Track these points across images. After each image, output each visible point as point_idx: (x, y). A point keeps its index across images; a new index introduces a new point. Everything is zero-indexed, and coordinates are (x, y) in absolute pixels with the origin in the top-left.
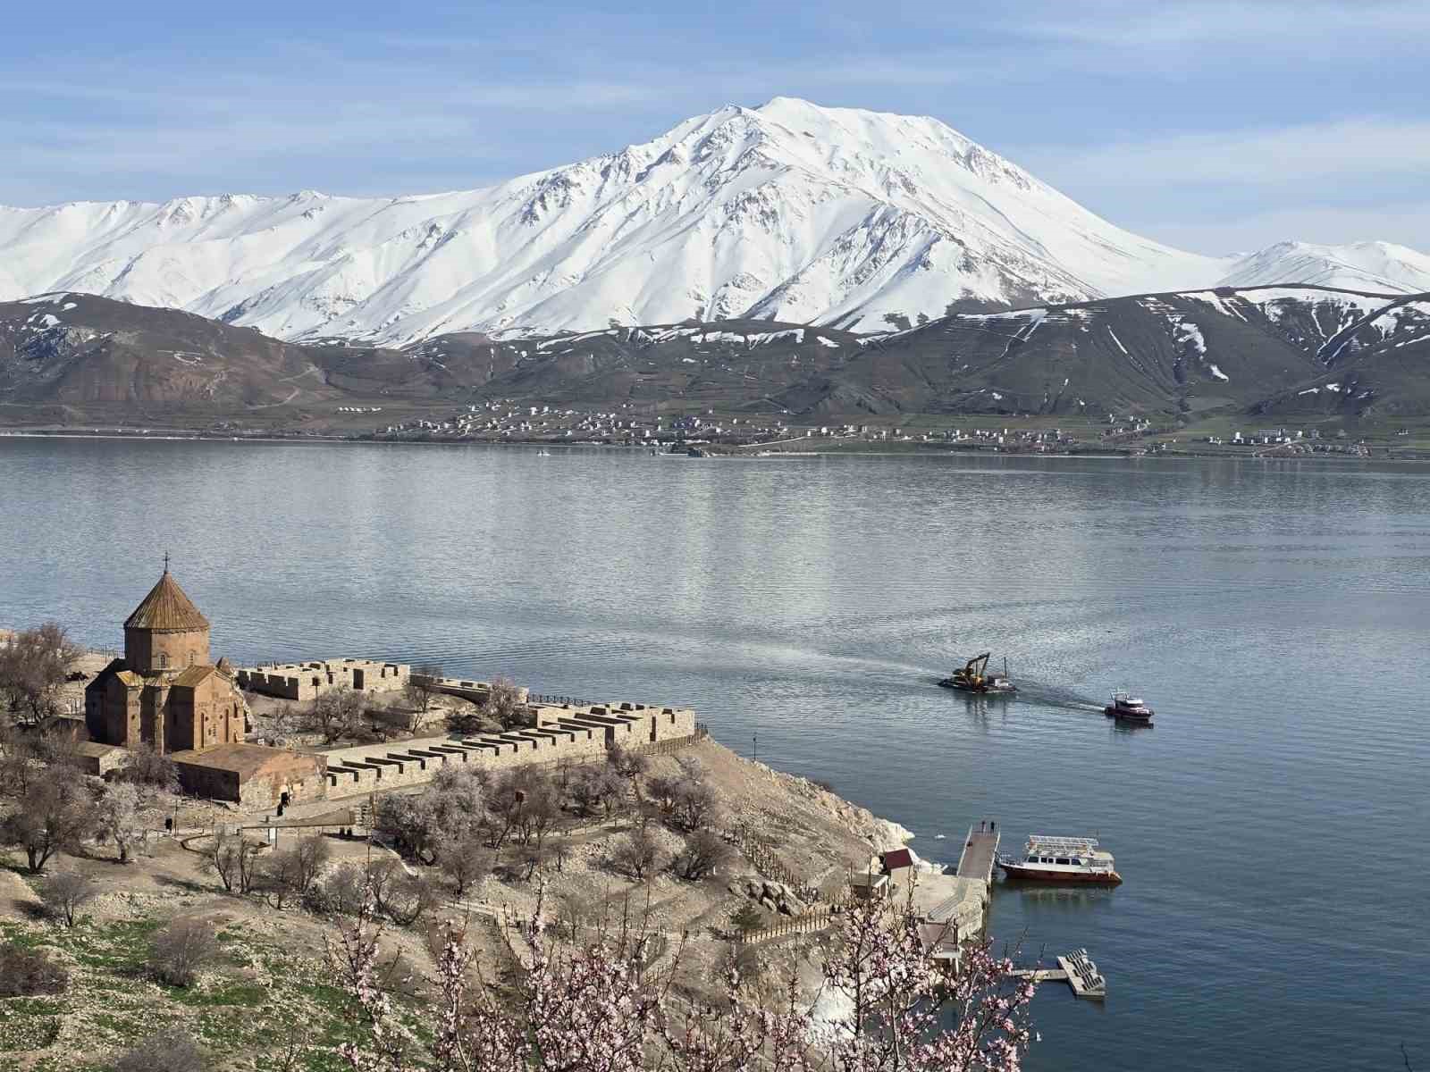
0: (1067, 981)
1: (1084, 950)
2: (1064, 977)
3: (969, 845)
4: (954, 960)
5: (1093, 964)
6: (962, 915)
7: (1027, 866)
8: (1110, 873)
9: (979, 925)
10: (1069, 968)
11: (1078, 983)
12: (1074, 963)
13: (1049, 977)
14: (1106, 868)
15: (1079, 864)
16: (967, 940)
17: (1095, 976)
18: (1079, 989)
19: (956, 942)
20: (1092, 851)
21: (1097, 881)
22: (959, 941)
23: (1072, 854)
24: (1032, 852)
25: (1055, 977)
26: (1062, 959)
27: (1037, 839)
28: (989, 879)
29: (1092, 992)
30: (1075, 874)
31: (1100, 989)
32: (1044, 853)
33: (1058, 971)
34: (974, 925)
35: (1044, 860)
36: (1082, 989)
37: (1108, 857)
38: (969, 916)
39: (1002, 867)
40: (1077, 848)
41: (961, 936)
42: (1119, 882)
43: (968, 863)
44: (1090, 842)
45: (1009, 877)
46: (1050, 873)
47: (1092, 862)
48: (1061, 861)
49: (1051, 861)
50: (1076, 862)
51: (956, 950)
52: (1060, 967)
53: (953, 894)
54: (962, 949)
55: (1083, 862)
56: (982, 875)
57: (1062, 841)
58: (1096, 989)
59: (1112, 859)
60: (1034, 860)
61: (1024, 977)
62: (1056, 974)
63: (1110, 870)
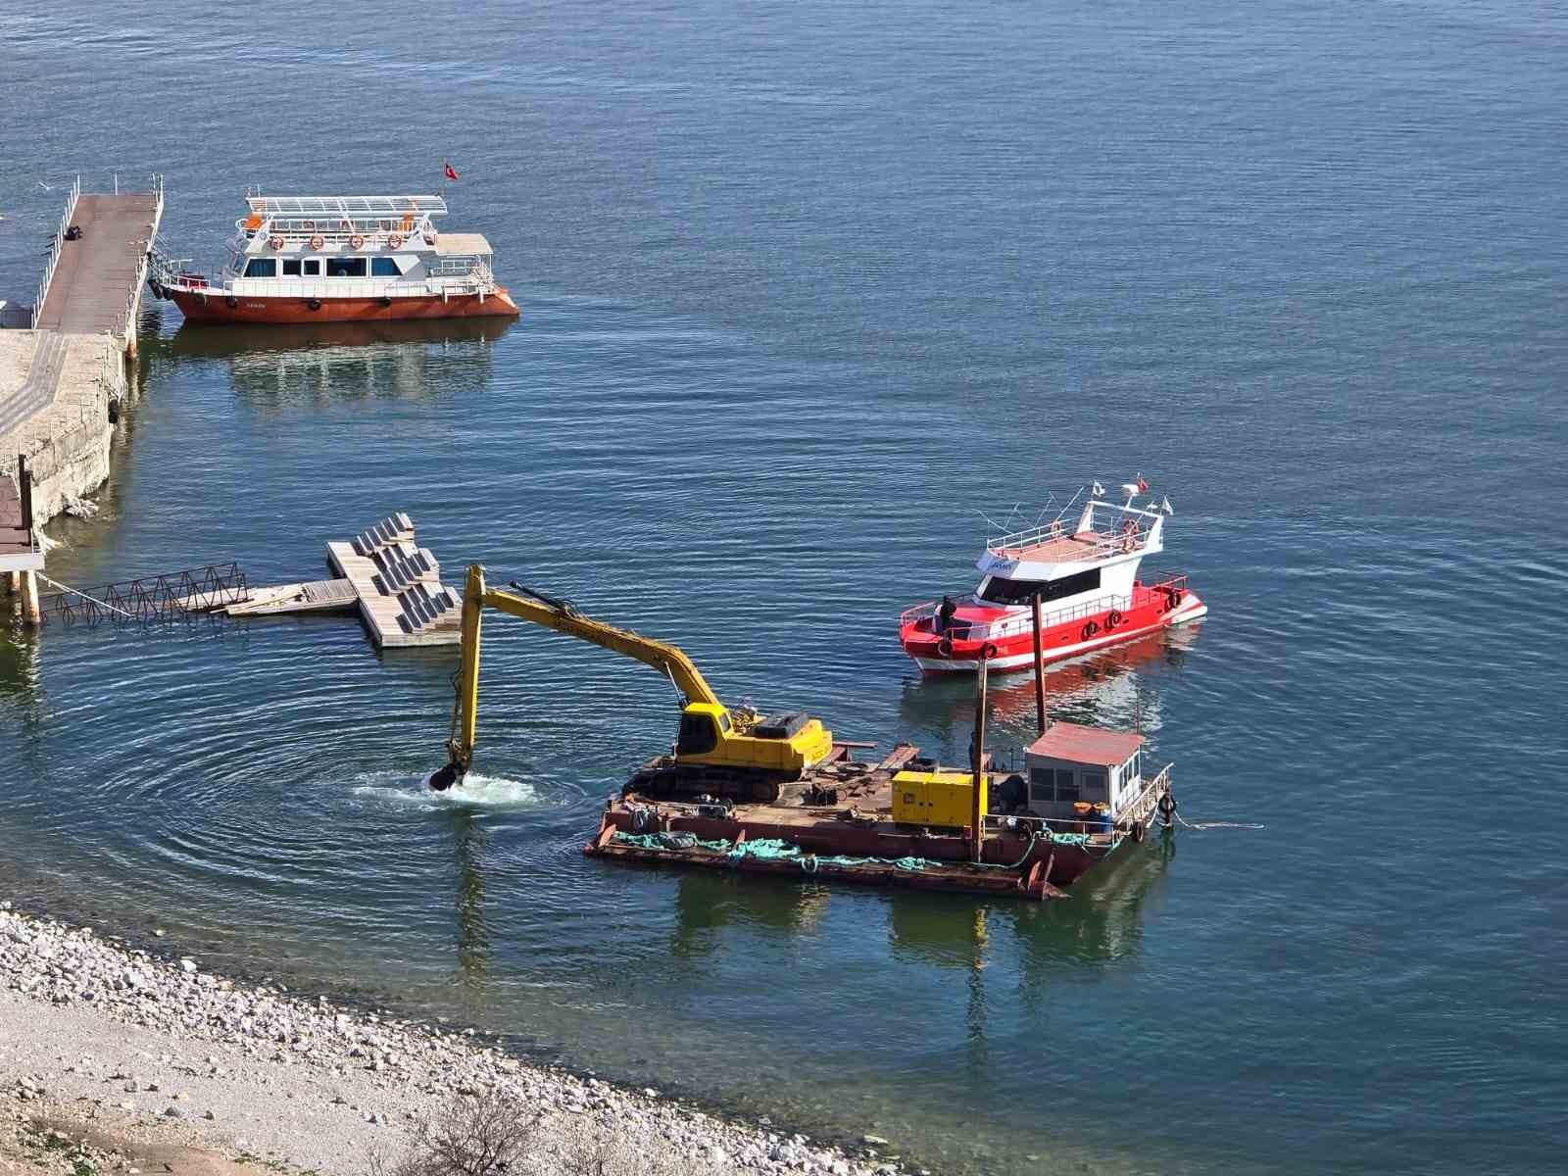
0: (354, 612)
1: (405, 520)
2: (349, 599)
3: (71, 235)
4: (24, 575)
5: (427, 553)
6: (46, 442)
7: (245, 287)
8: (483, 291)
9: (102, 469)
10: (360, 572)
11: (385, 614)
12: (376, 558)
13: (304, 604)
14: (473, 280)
15: (396, 271)
16: (65, 514)
17: (434, 588)
18: (390, 631)
19: (28, 522)
20: (433, 233)
21: (447, 318)
22: (39, 520)
23: (370, 247)
24: (255, 248)
25: (318, 603)
26: (342, 550)
27: (269, 206)
28: (131, 333)
29: (426, 636)
30: (383, 302)
31: (447, 627)
32: (292, 248)
33: (330, 584)
34: (87, 470)
35: (292, 268)
36: (399, 631)
37: (476, 244)
38: (63, 447)
39: (169, 294)
40: (387, 226)
41: (43, 504)
42: (510, 318)
43: (65, 292)
44: (427, 205)
45: (189, 324)
46: (312, 304)
47: (430, 263)
48: (336, 268)
49: (313, 268)
50: (386, 267)
51: (29, 545)
52: (335, 571)
53: (18, 383)
54: (46, 543)
55: (405, 263)
56: (109, 322)
57: (342, 207)
58: (441, 628)
59: (489, 250)
60: (262, 268)
61: (232, 610)
62: (324, 593)
63: (483, 282)
